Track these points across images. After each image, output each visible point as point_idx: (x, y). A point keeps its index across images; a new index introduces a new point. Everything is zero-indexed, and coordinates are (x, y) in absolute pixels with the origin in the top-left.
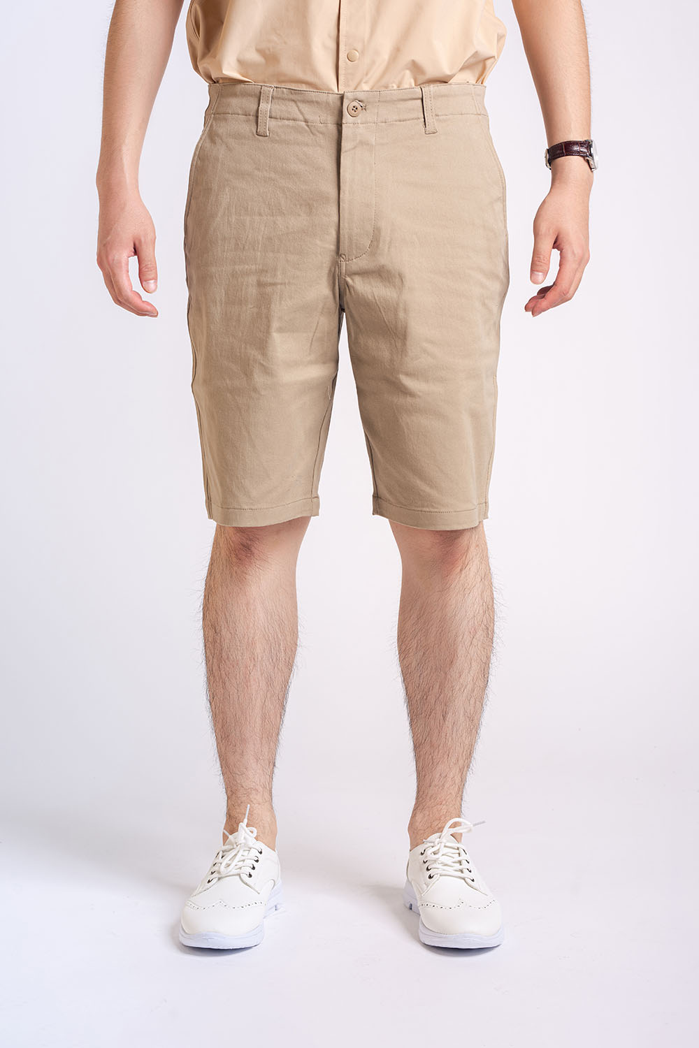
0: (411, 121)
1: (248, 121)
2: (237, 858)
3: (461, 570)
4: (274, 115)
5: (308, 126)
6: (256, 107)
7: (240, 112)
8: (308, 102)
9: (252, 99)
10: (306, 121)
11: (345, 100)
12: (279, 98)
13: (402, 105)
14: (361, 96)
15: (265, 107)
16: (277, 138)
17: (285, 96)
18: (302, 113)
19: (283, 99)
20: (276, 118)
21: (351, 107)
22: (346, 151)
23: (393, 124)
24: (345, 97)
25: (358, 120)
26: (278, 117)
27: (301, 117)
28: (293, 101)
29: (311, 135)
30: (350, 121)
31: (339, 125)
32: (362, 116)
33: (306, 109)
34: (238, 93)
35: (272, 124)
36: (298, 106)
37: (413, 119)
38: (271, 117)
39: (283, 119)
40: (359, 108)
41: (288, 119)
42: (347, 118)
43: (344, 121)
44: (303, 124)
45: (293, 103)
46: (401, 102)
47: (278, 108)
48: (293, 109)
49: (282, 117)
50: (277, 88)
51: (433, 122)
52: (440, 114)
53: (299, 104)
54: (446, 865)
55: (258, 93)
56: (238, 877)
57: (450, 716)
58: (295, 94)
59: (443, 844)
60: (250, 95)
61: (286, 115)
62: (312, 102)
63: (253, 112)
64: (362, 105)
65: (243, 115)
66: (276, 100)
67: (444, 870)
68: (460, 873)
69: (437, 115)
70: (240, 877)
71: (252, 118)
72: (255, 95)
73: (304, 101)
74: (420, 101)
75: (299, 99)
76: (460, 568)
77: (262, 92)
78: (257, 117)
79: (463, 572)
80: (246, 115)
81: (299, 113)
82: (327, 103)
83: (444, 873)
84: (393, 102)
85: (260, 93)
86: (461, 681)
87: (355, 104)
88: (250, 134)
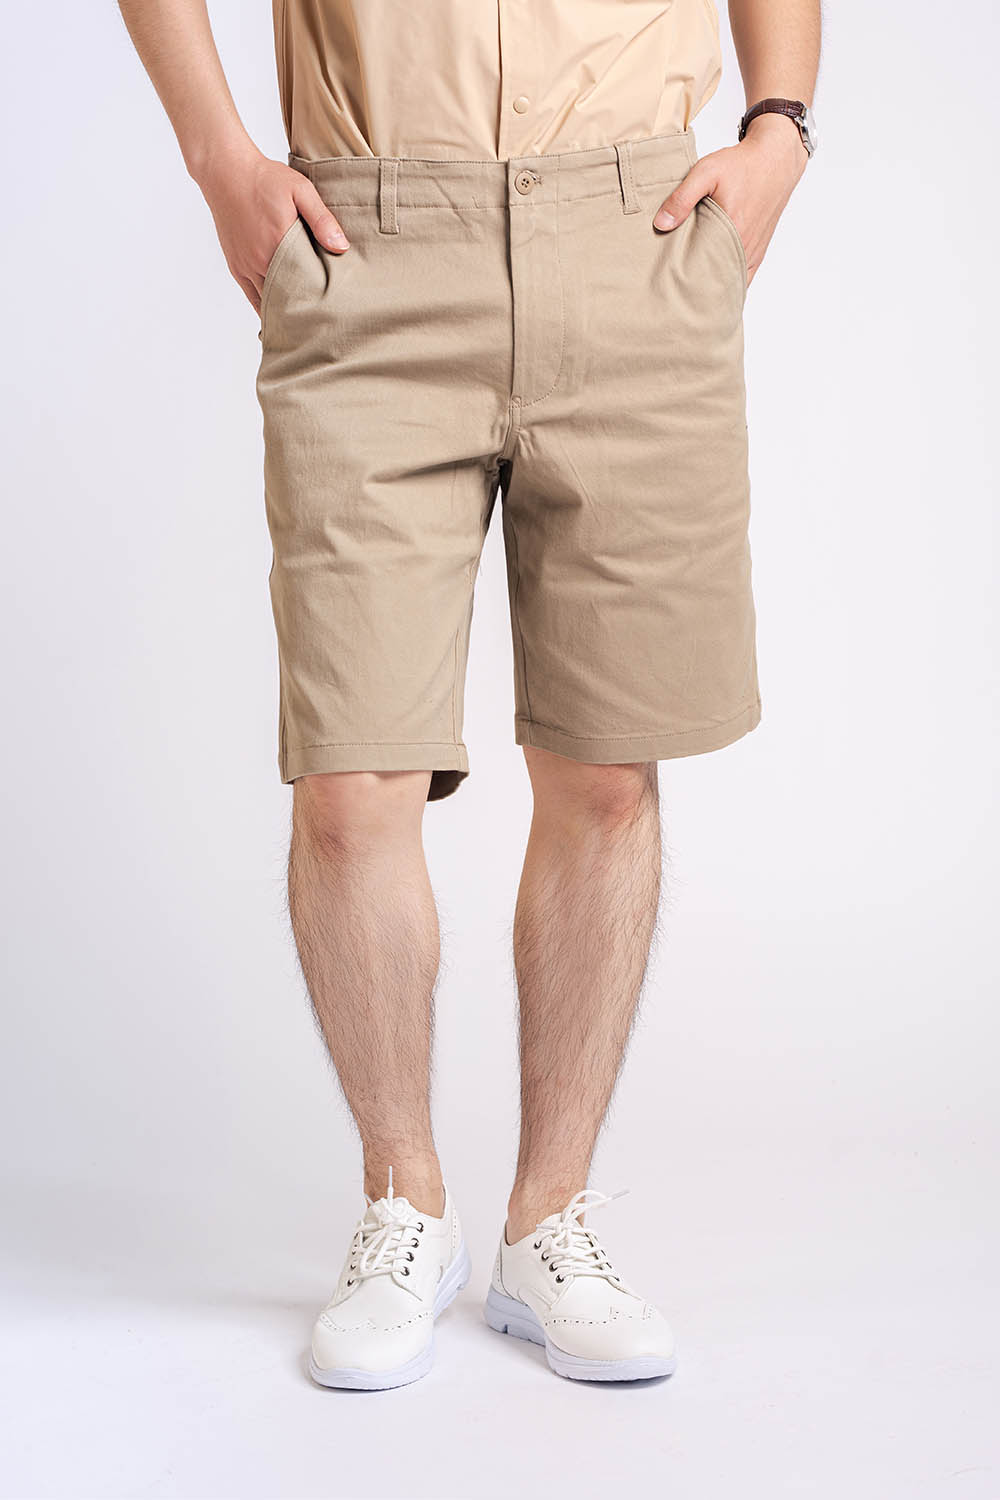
0: (603, 197)
1: (364, 213)
2: (386, 1245)
3: (631, 824)
4: (404, 201)
5: (457, 213)
6: (374, 192)
7: (350, 201)
8: (453, 178)
9: (366, 181)
10: (454, 206)
11: (510, 171)
12: (408, 176)
13: (590, 174)
14: (533, 163)
15: (387, 190)
16: (413, 235)
17: (419, 172)
18: (446, 195)
19: (416, 177)
20: (408, 206)
21: (520, 180)
22: (519, 246)
23: (580, 203)
24: (511, 166)
25: (532, 198)
26: (411, 203)
27: (445, 201)
28: (433, 178)
29: (463, 226)
30: (520, 202)
31: (506, 208)
32: (536, 192)
33: (452, 188)
34: (344, 173)
35: (402, 215)
36: (439, 186)
37: (606, 193)
38: (400, 205)
39: (419, 206)
40: (532, 181)
41: (427, 206)
42: (515, 198)
43: (511, 202)
44: (450, 210)
45: (431, 181)
46: (591, 170)
47: (410, 190)
48: (432, 190)
49: (417, 202)
50: (404, 160)
51: (634, 196)
52: (642, 183)
53: (440, 182)
54: (578, 1260)
55: (377, 172)
56: (388, 1277)
57: (590, 1041)
58: (433, 167)
59: (569, 1230)
60: (363, 175)
61: (423, 200)
62: (461, 177)
63: (372, 199)
64: (534, 178)
65: (355, 205)
66: (405, 180)
67: (577, 1268)
68: (598, 1270)
69: (638, 186)
70: (392, 1277)
71: (371, 209)
72: (372, 175)
73: (446, 177)
74: (615, 165)
75: (439, 174)
76: (629, 820)
77: (382, 168)
78: (379, 206)
79: (633, 827)
80: (361, 205)
81: (443, 197)
82: (484, 178)
83: (577, 1271)
84: (578, 169)
85: (380, 170)
86: (616, 986)
87: (525, 175)
88: (372, 233)
